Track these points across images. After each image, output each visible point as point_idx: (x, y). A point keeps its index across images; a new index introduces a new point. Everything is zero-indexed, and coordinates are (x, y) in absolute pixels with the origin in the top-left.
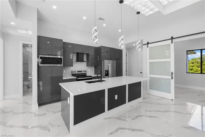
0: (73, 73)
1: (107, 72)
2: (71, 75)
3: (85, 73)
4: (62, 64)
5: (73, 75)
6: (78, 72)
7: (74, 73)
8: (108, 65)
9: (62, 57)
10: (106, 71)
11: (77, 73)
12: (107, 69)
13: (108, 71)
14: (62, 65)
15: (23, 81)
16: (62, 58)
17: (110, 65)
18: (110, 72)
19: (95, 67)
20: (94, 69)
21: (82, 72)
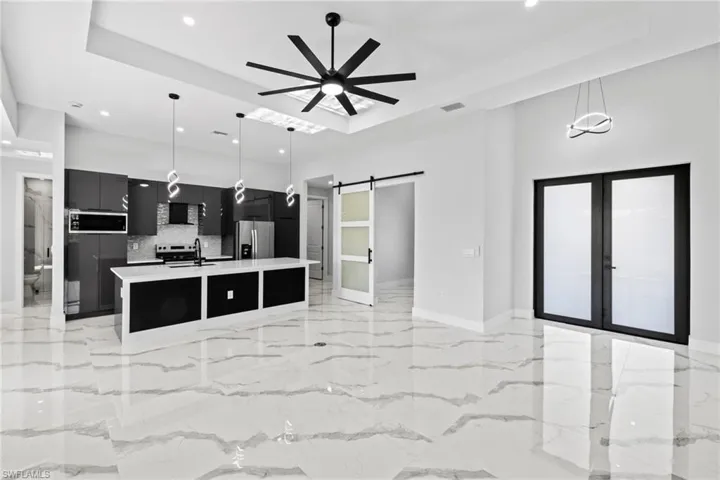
0: (158, 251)
1: (247, 250)
2: (154, 255)
3: (192, 250)
4: (125, 230)
5: (158, 255)
6: (172, 248)
7: (162, 251)
8: (250, 232)
9: (126, 215)
10: (244, 246)
11: (169, 250)
12: (248, 243)
13: (250, 247)
14: (126, 232)
15: (25, 273)
16: (125, 217)
17: (254, 233)
18: (255, 250)
19: (224, 237)
20: (220, 241)
21: (183, 248)
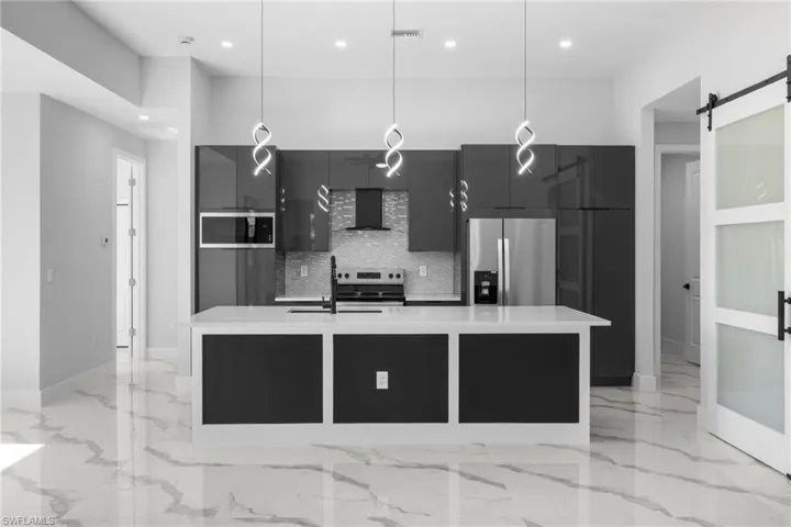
0: (337, 281)
1: (487, 284)
3: (395, 281)
4: (271, 242)
6: (360, 275)
7: (343, 281)
8: (494, 242)
9: (273, 215)
10: (479, 275)
11: (354, 280)
12: (489, 267)
13: (493, 277)
14: (273, 246)
16: (271, 218)
18: (505, 284)
21: (377, 276)
